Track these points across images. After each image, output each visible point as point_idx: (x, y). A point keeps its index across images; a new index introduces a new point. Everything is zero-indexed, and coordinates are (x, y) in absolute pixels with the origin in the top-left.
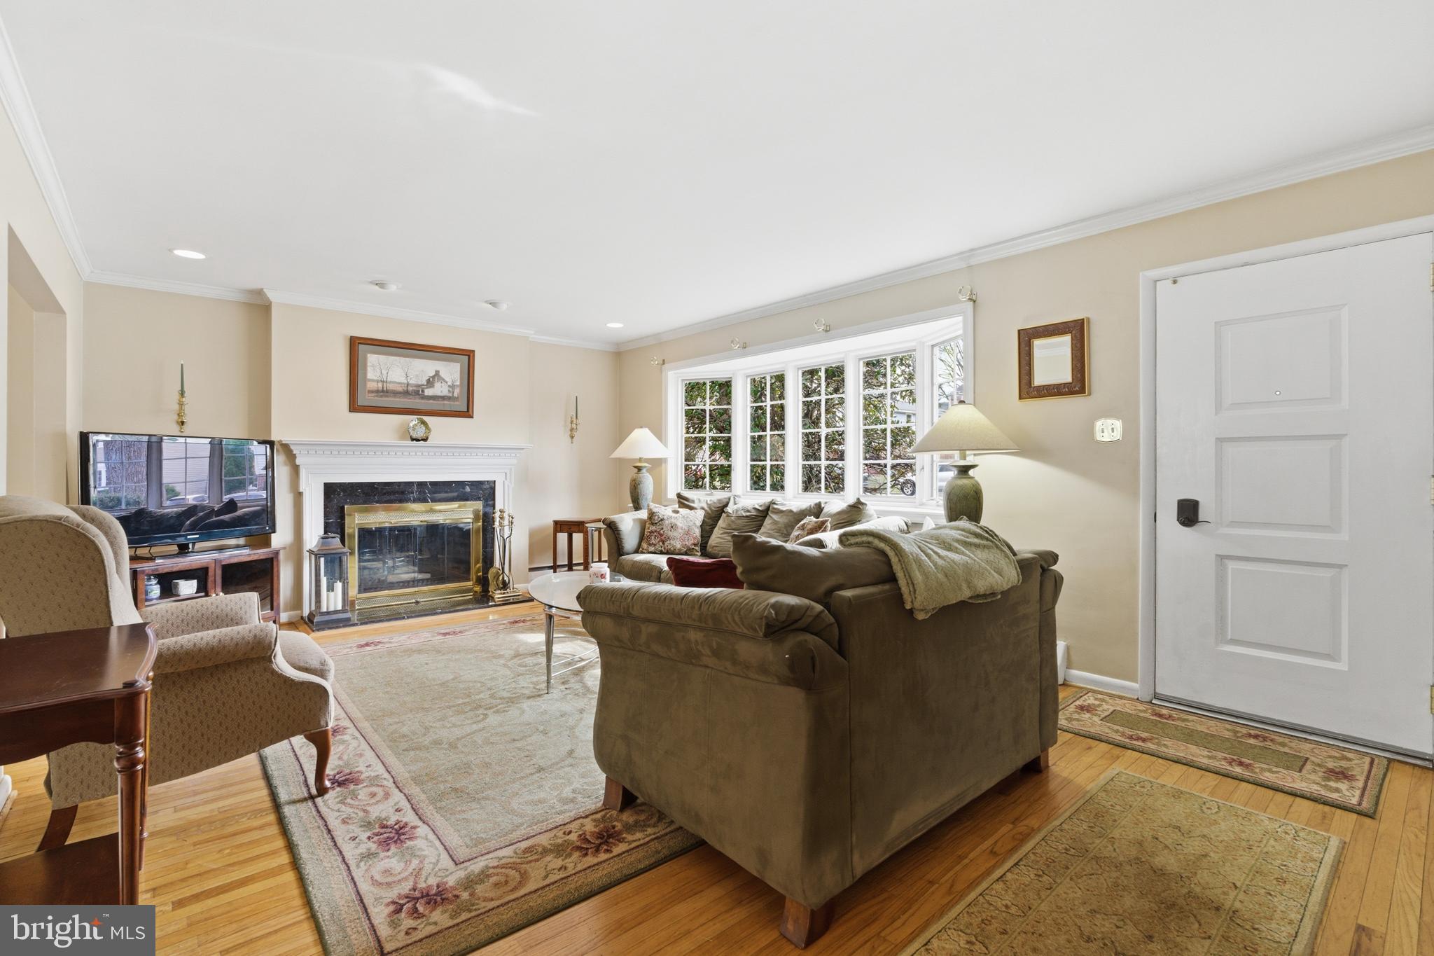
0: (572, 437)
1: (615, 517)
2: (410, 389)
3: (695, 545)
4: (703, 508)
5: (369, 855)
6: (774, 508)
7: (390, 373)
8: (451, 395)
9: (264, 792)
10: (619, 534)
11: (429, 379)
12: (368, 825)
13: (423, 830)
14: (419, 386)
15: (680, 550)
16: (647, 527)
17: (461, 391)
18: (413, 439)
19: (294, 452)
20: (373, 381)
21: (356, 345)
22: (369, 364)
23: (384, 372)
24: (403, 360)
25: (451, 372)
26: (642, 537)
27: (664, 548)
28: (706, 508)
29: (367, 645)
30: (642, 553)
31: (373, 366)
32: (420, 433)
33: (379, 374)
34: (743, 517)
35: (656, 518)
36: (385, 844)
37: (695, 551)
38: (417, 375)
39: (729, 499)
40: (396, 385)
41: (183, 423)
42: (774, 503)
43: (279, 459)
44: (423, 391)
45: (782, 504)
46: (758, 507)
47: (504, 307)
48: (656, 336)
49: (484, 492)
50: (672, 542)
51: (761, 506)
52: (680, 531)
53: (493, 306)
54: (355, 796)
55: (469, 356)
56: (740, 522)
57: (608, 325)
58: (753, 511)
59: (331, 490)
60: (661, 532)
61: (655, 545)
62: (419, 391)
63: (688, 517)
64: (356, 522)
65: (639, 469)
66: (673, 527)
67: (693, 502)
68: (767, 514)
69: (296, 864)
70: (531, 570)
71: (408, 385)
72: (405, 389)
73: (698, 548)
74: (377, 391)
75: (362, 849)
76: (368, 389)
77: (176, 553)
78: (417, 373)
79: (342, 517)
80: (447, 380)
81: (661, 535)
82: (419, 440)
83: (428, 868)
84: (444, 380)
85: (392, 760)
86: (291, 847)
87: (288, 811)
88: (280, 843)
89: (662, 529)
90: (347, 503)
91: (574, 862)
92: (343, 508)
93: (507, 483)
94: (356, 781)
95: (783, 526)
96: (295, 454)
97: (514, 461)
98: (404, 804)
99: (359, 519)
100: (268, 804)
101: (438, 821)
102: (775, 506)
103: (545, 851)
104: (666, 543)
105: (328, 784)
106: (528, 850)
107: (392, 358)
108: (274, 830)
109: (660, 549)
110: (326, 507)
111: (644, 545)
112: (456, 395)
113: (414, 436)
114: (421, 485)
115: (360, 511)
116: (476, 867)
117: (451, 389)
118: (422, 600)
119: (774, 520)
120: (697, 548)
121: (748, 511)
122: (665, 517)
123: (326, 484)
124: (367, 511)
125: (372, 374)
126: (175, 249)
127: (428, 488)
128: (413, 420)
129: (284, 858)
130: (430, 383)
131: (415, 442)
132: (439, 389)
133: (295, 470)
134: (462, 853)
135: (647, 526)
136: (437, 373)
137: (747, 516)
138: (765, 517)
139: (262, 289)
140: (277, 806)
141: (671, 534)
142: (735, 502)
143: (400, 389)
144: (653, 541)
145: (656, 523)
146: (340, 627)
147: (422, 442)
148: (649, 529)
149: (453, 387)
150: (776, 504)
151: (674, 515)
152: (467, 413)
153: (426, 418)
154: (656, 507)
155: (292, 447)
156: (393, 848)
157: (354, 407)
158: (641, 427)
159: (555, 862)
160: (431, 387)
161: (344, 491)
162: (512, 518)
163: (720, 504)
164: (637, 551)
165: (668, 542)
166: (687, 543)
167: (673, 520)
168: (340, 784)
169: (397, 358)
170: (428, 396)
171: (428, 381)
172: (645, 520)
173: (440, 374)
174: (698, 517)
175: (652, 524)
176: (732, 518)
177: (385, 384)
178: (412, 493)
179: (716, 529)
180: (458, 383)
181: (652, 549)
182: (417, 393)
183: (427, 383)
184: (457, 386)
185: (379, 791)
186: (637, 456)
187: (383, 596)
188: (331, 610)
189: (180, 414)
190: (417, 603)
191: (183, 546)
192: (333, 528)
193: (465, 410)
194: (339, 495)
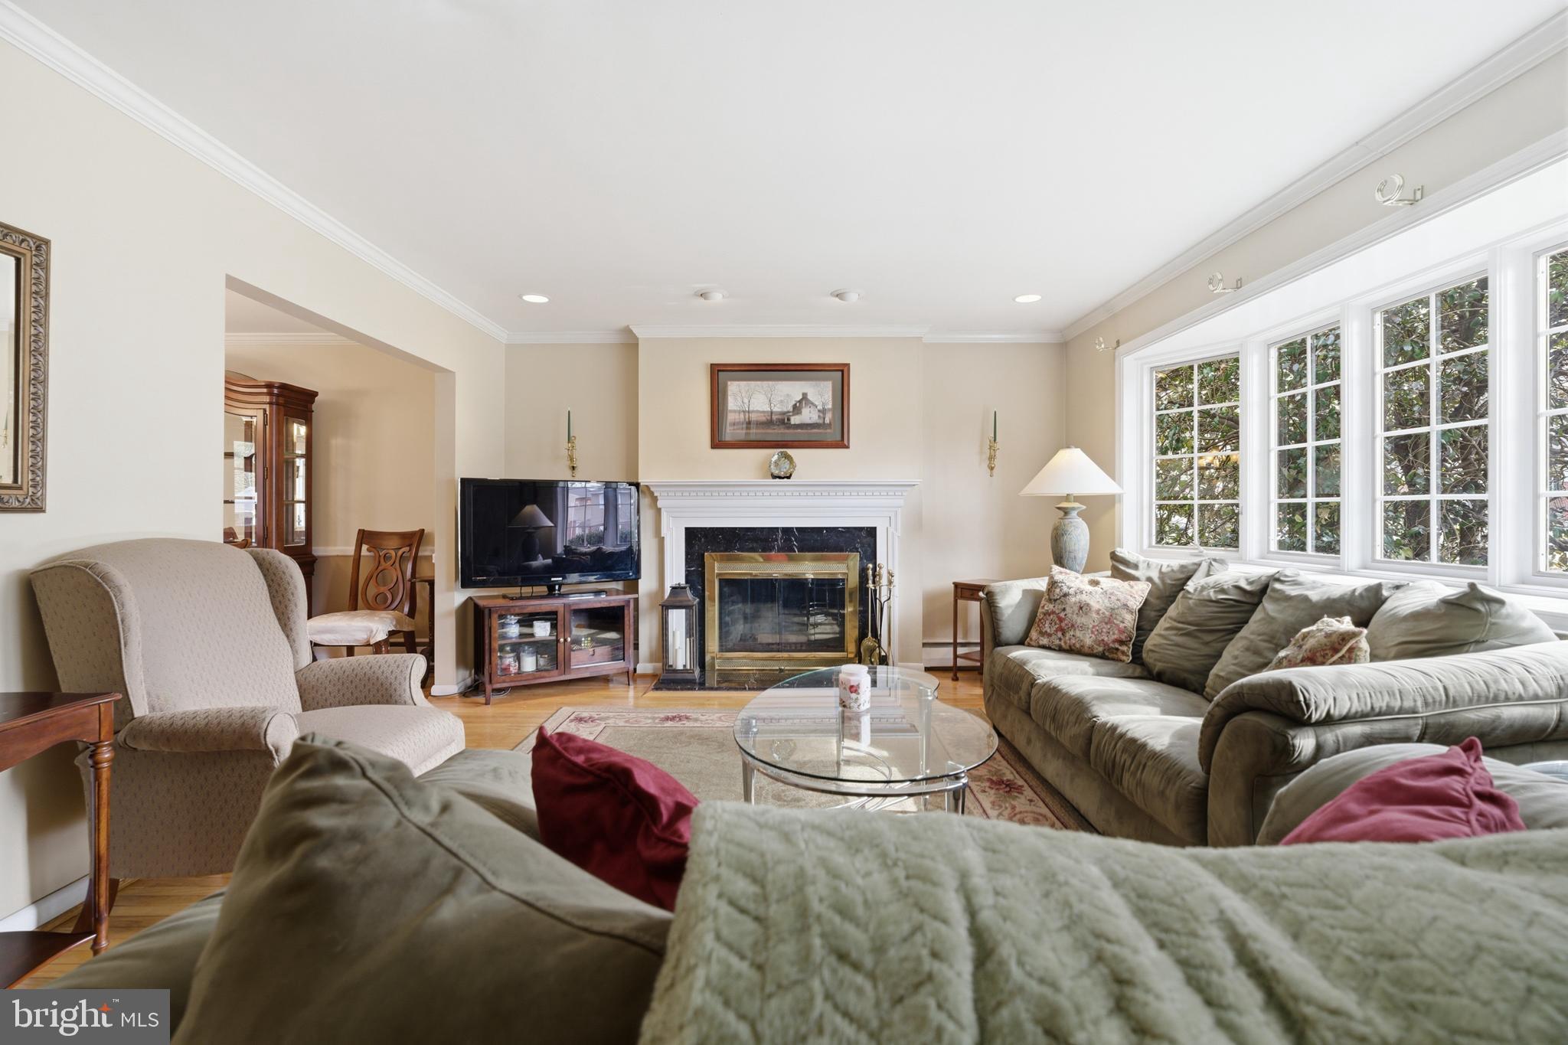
0: (992, 469)
1: (996, 586)
2: (774, 417)
3: (1122, 642)
4: (1149, 579)
6: (1275, 590)
7: (752, 400)
8: (821, 421)
10: (996, 612)
11: (796, 404)
14: (784, 413)
15: (1091, 648)
16: (1041, 605)
17: (833, 414)
18: (774, 477)
19: (655, 494)
20: (735, 411)
21: (718, 372)
22: (729, 393)
23: (746, 401)
24: (765, 383)
25: (821, 393)
26: (1032, 621)
27: (1065, 643)
28: (1156, 579)
30: (1029, 645)
31: (734, 395)
32: (783, 470)
33: (740, 403)
34: (1212, 601)
35: (1058, 590)
37: (1119, 654)
38: (782, 401)
39: (1199, 565)
40: (759, 414)
41: (573, 468)
42: (1278, 580)
43: (645, 502)
44: (789, 420)
45: (1296, 583)
46: (1244, 585)
47: (853, 297)
48: (1105, 305)
49: (862, 541)
50: (1078, 634)
51: (1250, 583)
52: (1094, 615)
53: (841, 299)
55: (842, 371)
56: (1204, 611)
57: (1018, 300)
58: (1234, 591)
59: (692, 536)
60: (1062, 615)
61: (1050, 635)
62: (784, 420)
63: (1112, 594)
64: (716, 571)
65: (1066, 512)
66: (1083, 608)
67: (1136, 567)
68: (1260, 602)
70: (925, 645)
71: (772, 413)
72: (769, 418)
73: (1128, 649)
74: (742, 423)
76: (728, 423)
77: (546, 594)
78: (782, 399)
79: (702, 565)
80: (817, 403)
81: (1061, 620)
82: (783, 478)
84: (812, 404)
89: (1064, 610)
90: (707, 551)
92: (703, 556)
93: (891, 530)
95: (1281, 630)
96: (657, 497)
97: (901, 502)
99: (718, 567)
102: (1278, 586)
104: (1068, 636)
107: (753, 383)
109: (1057, 642)
110: (687, 553)
111: (1034, 634)
112: (827, 421)
113: (776, 472)
114: (787, 531)
115: (722, 560)
117: (821, 415)
118: (786, 668)
119: (1268, 614)
120: (1124, 648)
121: (1223, 591)
122: (1072, 591)
123: (687, 529)
124: (730, 559)
125: (732, 404)
126: (524, 295)
127: (794, 536)
128: (774, 454)
130: (797, 409)
131: (777, 480)
132: (808, 416)
133: (658, 512)
135: (1043, 602)
136: (805, 396)
137: (1217, 601)
138: (1257, 604)
139: (628, 326)
141: (1080, 620)
142: (1209, 571)
143: (763, 419)
144: (1047, 628)
145: (1055, 600)
146: (678, 690)
147: (785, 480)
148: (1043, 607)
149: (823, 411)
150: (1282, 582)
151: (1090, 588)
152: (842, 443)
153: (790, 452)
154: (1061, 573)
155: (652, 489)
157: (714, 445)
158: (1068, 447)
160: (798, 414)
161: (706, 536)
162: (892, 576)
163: (1182, 572)
164: (1022, 642)
165: (1072, 633)
166: (1106, 639)
167: (1084, 598)
169: (759, 383)
170: (795, 425)
171: (795, 406)
172: (1042, 592)
173: (809, 397)
174: (1136, 593)
175: (1050, 600)
176: (1191, 602)
177: (747, 414)
178: (777, 540)
179: (1163, 619)
180: (830, 406)
181: (1045, 641)
182: (782, 422)
183: (794, 408)
184: (829, 409)
186: (1063, 492)
187: (744, 658)
188: (680, 667)
189: (571, 459)
190: (781, 670)
191: (551, 588)
192: (694, 578)
193: (839, 438)
194: (700, 541)
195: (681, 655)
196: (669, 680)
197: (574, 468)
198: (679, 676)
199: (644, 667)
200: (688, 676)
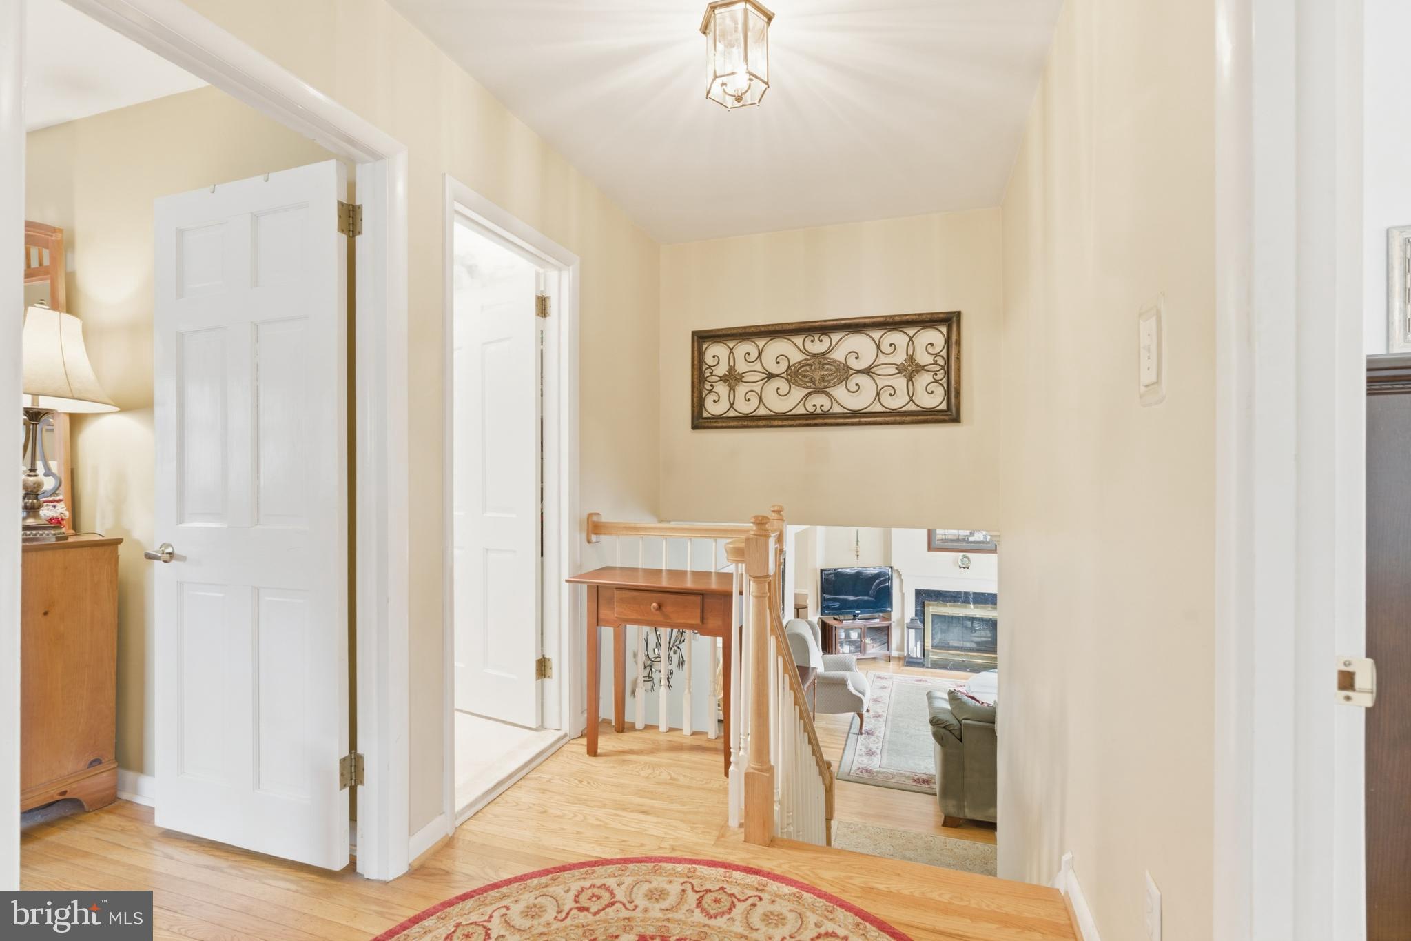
2: (960, 537)
5: (861, 755)
8: (984, 540)
9: (848, 728)
12: (867, 748)
13: (879, 756)
14: (965, 536)
18: (960, 566)
20: (941, 534)
29: (920, 681)
32: (965, 563)
36: (867, 754)
40: (952, 535)
44: (968, 539)
54: (869, 739)
59: (919, 593)
62: (965, 538)
64: (930, 611)
69: (844, 749)
71: (958, 535)
72: (957, 537)
74: (942, 540)
75: (861, 753)
76: (937, 539)
77: (852, 618)
79: (924, 607)
82: (965, 567)
83: (872, 765)
84: (980, 532)
85: (888, 733)
86: (846, 745)
87: (850, 735)
88: (844, 743)
90: (926, 601)
91: (910, 782)
92: (924, 603)
94: (872, 735)
96: (902, 573)
98: (880, 748)
99: (932, 609)
100: (847, 731)
101: (885, 756)
103: (905, 776)
105: (863, 731)
106: (901, 774)
108: (845, 739)
110: (916, 601)
112: (988, 540)
113: (961, 564)
114: (966, 593)
115: (933, 605)
116: (884, 770)
117: (985, 537)
123: (916, 590)
124: (936, 605)
127: (970, 595)
128: (960, 555)
129: (843, 747)
130: (972, 534)
131: (962, 568)
132: (978, 537)
133: (902, 581)
134: (883, 765)
136: (977, 528)
140: (849, 733)
143: (954, 538)
146: (914, 667)
153: (967, 554)
156: (868, 757)
157: (930, 549)
159: (904, 779)
160: (972, 536)
161: (925, 594)
168: (868, 734)
170: (971, 541)
177: (946, 535)
182: (964, 540)
183: (970, 534)
184: (987, 535)
185: (877, 741)
187: (944, 653)
188: (915, 656)
189: (857, 551)
190: (963, 661)
191: (854, 616)
192: (919, 613)
193: (994, 549)
194: (923, 597)
195: (916, 652)
196: (911, 662)
197: (858, 556)
198: (915, 660)
199: (895, 654)
200: (918, 661)
